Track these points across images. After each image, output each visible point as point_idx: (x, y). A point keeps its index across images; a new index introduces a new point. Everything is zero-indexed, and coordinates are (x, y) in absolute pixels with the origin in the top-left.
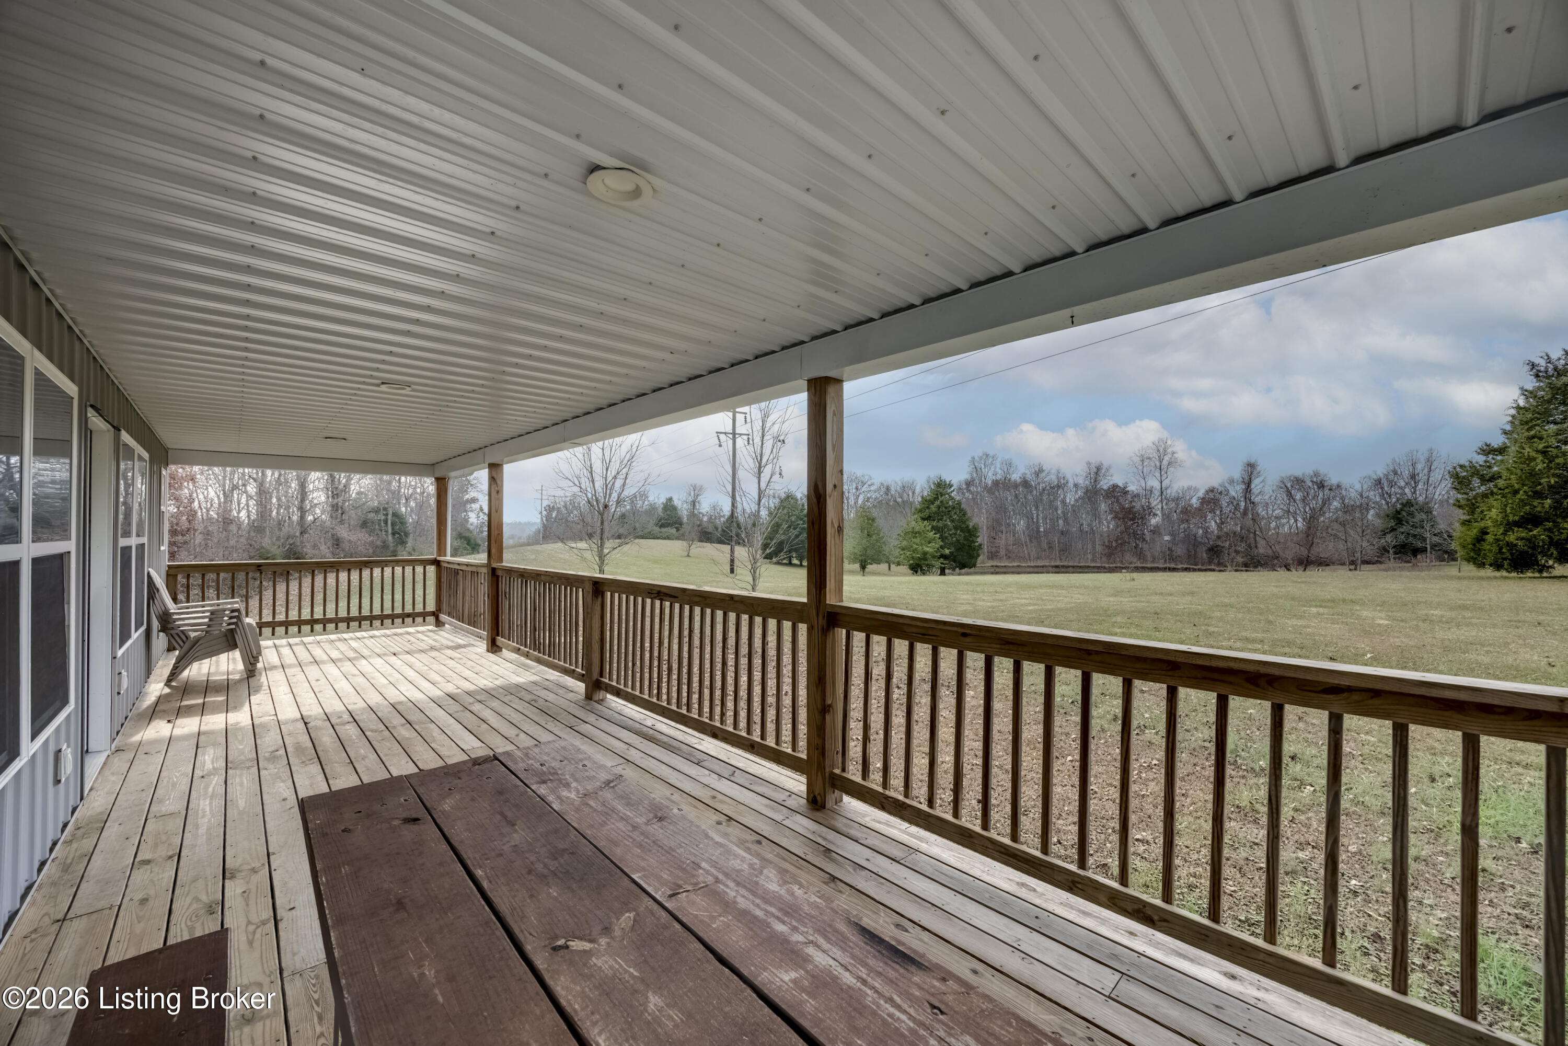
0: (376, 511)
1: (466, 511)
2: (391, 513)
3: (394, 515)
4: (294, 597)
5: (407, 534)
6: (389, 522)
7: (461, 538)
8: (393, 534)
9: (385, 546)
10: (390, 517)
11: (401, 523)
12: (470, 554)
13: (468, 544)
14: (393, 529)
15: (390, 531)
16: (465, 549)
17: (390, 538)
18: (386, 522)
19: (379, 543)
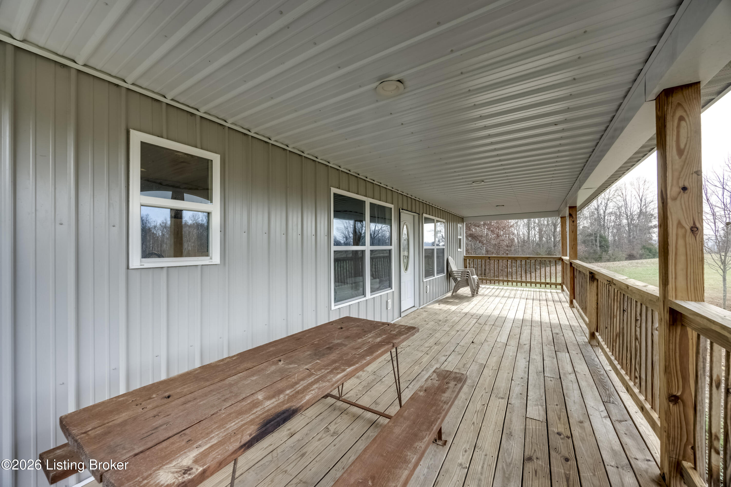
0: (591, 235)
1: (649, 233)
2: (598, 235)
3: (601, 237)
4: (548, 274)
5: (608, 247)
6: (598, 241)
7: (645, 249)
8: (600, 247)
9: (595, 252)
10: (598, 238)
11: (605, 241)
12: (652, 258)
13: (650, 252)
14: (600, 244)
15: (598, 245)
16: (648, 255)
17: (598, 248)
18: (596, 241)
19: (592, 251)
